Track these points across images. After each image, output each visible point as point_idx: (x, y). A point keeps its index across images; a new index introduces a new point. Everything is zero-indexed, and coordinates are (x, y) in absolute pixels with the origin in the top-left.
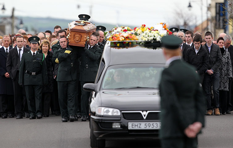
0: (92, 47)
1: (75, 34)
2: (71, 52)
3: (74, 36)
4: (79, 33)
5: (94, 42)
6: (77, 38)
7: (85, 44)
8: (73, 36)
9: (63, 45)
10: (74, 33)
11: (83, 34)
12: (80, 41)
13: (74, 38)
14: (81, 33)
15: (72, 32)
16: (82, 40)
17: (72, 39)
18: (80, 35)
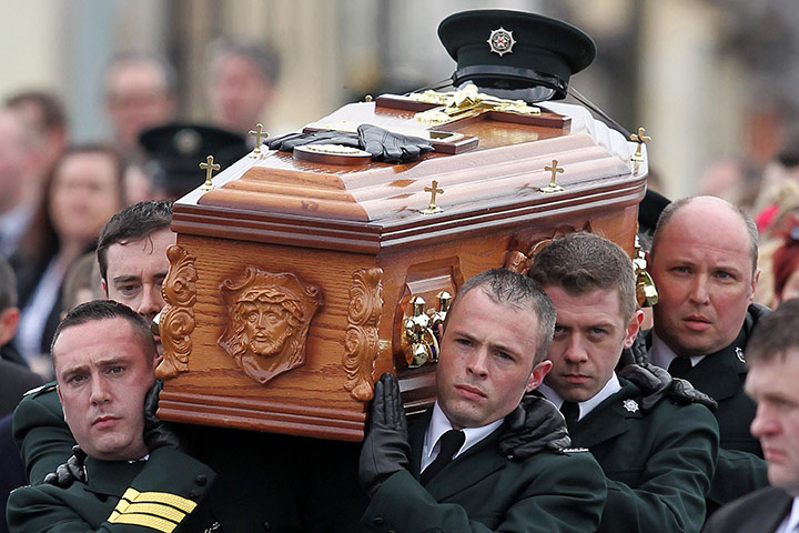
0: (472, 435)
1: (237, 273)
2: (190, 506)
3: (227, 296)
4: (290, 260)
5: (504, 371)
6: (266, 330)
7: (369, 406)
8: (206, 304)
9: (92, 413)
10: (226, 259)
11: (333, 276)
12: (305, 368)
13: (225, 330)
14: (307, 264)
15: (192, 249)
16: (330, 354)
17: (204, 335)
18: (299, 279)
